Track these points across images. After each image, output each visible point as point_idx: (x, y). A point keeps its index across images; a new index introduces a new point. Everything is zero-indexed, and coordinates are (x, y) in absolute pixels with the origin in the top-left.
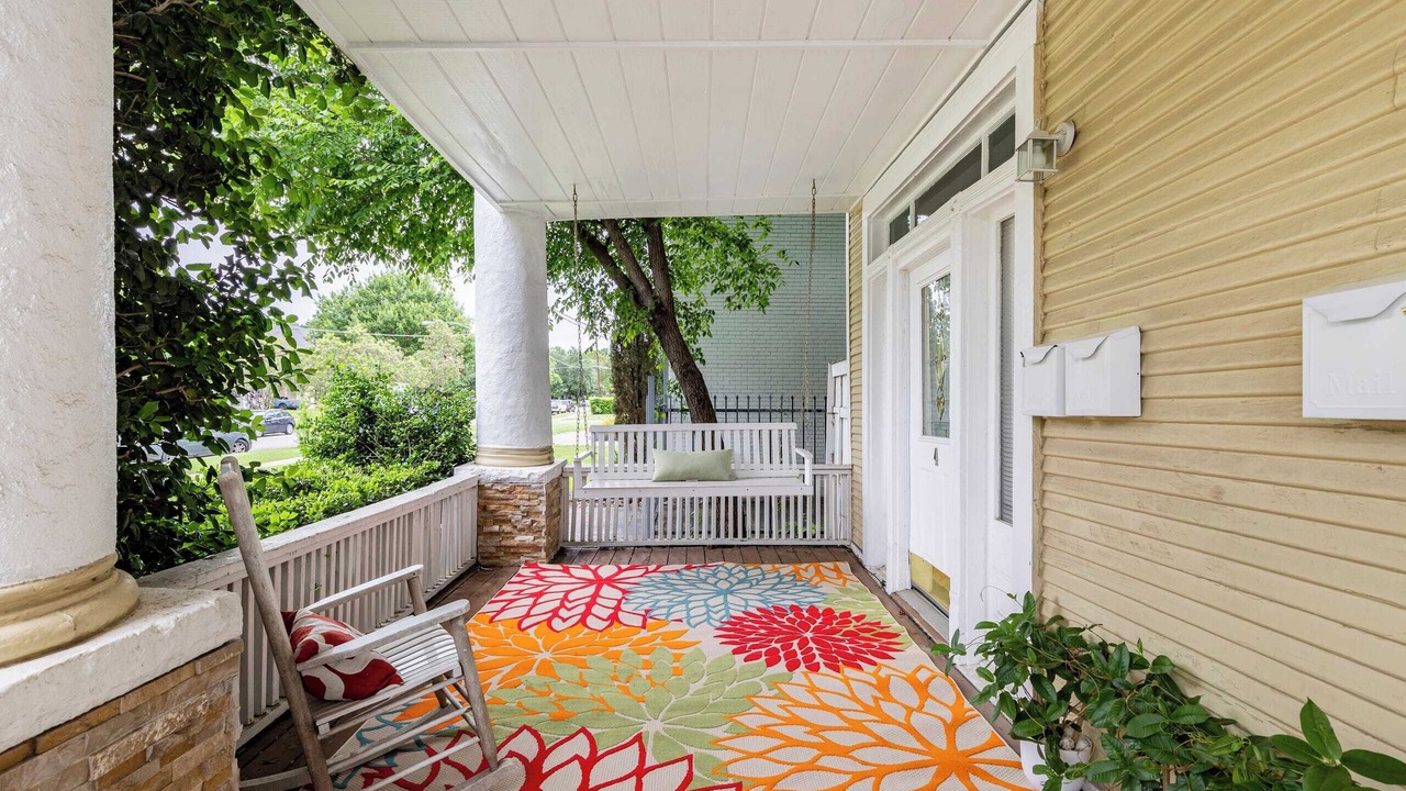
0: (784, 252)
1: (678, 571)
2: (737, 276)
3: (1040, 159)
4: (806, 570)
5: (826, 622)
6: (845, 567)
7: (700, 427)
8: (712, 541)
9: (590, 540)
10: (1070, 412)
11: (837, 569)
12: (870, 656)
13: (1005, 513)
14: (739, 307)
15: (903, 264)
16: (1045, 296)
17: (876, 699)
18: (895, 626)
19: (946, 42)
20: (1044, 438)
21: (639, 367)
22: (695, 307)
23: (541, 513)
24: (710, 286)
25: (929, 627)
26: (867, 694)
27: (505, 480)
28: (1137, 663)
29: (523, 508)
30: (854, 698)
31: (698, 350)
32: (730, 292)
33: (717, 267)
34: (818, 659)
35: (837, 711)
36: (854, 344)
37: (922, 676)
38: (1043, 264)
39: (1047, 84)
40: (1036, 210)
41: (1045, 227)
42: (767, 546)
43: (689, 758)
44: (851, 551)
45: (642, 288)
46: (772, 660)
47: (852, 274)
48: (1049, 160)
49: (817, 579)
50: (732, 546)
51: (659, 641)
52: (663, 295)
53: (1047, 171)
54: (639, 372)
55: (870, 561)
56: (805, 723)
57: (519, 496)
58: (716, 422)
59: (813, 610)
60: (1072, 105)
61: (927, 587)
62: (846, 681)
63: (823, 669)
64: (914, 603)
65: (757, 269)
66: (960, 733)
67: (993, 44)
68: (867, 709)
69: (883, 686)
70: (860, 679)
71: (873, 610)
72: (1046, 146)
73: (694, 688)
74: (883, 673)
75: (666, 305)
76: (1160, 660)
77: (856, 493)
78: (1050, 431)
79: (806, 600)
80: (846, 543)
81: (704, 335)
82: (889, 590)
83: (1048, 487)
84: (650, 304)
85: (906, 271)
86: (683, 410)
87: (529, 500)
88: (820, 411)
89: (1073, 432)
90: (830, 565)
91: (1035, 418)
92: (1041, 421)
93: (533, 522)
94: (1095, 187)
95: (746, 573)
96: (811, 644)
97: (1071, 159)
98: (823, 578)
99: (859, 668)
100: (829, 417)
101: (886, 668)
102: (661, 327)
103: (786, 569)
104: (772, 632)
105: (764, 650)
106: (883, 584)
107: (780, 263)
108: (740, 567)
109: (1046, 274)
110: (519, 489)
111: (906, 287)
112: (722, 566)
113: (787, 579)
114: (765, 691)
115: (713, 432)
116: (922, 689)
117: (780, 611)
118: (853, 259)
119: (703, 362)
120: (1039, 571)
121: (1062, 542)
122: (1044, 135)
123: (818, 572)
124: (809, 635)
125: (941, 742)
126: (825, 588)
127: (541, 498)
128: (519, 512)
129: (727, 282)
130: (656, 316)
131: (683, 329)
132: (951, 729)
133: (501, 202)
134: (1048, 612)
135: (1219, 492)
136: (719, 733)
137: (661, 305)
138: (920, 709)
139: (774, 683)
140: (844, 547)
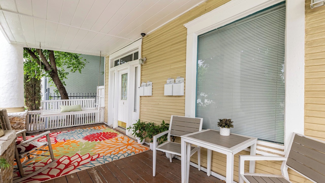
0: (86, 60)
1: (66, 132)
2: (73, 64)
3: (142, 62)
4: (97, 127)
5: (104, 134)
6: (104, 126)
7: (64, 100)
8: (73, 125)
9: (36, 130)
10: (144, 96)
11: (103, 127)
12: (113, 137)
13: (135, 110)
14: (75, 72)
15: (118, 70)
16: (142, 80)
17: (116, 141)
18: (116, 132)
19: (129, 39)
20: (141, 99)
21: (35, 85)
22: (62, 71)
23: (24, 123)
24: (66, 66)
25: (122, 131)
26: (115, 141)
27: (11, 116)
28: (151, 124)
29: (17, 123)
30: (113, 142)
31: (64, 82)
32: (72, 68)
33: (68, 62)
34: (105, 139)
35: (111, 144)
36: (106, 83)
37: (123, 137)
38: (141, 75)
39: (143, 51)
40: (141, 68)
41: (142, 70)
42: (86, 125)
43: (88, 154)
44: (104, 124)
45: (47, 65)
46: (96, 140)
47: (106, 69)
48: (143, 62)
49: (99, 129)
50: (77, 126)
51: (70, 143)
52: (54, 68)
53: (142, 64)
54: (35, 86)
55: (109, 124)
56: (106, 146)
57: (16, 120)
58: (69, 99)
59: (101, 133)
60: (146, 55)
61: (120, 126)
62: (111, 140)
63: (106, 140)
64: (119, 129)
65: (80, 63)
66: (129, 142)
67: (135, 41)
68: (115, 142)
69: (117, 139)
70: (113, 139)
71: (112, 131)
72: (143, 60)
73: (83, 147)
74: (116, 138)
75: (55, 70)
76: (153, 123)
77: (106, 112)
78: (142, 98)
79: (99, 132)
80: (103, 122)
81: (65, 78)
82: (114, 128)
83: (141, 105)
84: (50, 70)
85: (118, 71)
86: (58, 97)
87: (20, 120)
88: (95, 96)
89: (145, 98)
90: (102, 126)
91: (140, 96)
92: (141, 97)
93: (21, 126)
94: (148, 67)
95: (83, 130)
96: (103, 137)
97: (145, 62)
98: (100, 128)
99: (112, 138)
100: (97, 98)
101: (116, 137)
102: (53, 76)
103: (92, 128)
104: (94, 137)
105: (94, 140)
106: (112, 127)
107: (85, 62)
108: (82, 129)
109: (142, 77)
110: (16, 118)
111: (118, 74)
112: (77, 130)
113: (93, 130)
114: (97, 144)
115: (68, 101)
116: (123, 139)
117: (95, 134)
118: (106, 66)
119: (66, 85)
120: (140, 117)
121: (143, 112)
122: (142, 59)
123: (99, 128)
124: (102, 136)
125: (127, 143)
126: (101, 129)
127: (24, 120)
128: (15, 124)
129: (71, 66)
130: (52, 73)
131: (60, 77)
132: (128, 142)
133: (11, 41)
134: (141, 122)
135: (158, 103)
136: (92, 150)
137: (54, 70)
138: (123, 141)
139: (98, 143)
140: (103, 123)
